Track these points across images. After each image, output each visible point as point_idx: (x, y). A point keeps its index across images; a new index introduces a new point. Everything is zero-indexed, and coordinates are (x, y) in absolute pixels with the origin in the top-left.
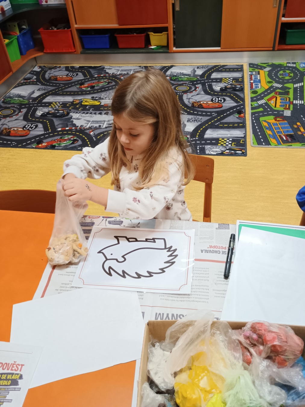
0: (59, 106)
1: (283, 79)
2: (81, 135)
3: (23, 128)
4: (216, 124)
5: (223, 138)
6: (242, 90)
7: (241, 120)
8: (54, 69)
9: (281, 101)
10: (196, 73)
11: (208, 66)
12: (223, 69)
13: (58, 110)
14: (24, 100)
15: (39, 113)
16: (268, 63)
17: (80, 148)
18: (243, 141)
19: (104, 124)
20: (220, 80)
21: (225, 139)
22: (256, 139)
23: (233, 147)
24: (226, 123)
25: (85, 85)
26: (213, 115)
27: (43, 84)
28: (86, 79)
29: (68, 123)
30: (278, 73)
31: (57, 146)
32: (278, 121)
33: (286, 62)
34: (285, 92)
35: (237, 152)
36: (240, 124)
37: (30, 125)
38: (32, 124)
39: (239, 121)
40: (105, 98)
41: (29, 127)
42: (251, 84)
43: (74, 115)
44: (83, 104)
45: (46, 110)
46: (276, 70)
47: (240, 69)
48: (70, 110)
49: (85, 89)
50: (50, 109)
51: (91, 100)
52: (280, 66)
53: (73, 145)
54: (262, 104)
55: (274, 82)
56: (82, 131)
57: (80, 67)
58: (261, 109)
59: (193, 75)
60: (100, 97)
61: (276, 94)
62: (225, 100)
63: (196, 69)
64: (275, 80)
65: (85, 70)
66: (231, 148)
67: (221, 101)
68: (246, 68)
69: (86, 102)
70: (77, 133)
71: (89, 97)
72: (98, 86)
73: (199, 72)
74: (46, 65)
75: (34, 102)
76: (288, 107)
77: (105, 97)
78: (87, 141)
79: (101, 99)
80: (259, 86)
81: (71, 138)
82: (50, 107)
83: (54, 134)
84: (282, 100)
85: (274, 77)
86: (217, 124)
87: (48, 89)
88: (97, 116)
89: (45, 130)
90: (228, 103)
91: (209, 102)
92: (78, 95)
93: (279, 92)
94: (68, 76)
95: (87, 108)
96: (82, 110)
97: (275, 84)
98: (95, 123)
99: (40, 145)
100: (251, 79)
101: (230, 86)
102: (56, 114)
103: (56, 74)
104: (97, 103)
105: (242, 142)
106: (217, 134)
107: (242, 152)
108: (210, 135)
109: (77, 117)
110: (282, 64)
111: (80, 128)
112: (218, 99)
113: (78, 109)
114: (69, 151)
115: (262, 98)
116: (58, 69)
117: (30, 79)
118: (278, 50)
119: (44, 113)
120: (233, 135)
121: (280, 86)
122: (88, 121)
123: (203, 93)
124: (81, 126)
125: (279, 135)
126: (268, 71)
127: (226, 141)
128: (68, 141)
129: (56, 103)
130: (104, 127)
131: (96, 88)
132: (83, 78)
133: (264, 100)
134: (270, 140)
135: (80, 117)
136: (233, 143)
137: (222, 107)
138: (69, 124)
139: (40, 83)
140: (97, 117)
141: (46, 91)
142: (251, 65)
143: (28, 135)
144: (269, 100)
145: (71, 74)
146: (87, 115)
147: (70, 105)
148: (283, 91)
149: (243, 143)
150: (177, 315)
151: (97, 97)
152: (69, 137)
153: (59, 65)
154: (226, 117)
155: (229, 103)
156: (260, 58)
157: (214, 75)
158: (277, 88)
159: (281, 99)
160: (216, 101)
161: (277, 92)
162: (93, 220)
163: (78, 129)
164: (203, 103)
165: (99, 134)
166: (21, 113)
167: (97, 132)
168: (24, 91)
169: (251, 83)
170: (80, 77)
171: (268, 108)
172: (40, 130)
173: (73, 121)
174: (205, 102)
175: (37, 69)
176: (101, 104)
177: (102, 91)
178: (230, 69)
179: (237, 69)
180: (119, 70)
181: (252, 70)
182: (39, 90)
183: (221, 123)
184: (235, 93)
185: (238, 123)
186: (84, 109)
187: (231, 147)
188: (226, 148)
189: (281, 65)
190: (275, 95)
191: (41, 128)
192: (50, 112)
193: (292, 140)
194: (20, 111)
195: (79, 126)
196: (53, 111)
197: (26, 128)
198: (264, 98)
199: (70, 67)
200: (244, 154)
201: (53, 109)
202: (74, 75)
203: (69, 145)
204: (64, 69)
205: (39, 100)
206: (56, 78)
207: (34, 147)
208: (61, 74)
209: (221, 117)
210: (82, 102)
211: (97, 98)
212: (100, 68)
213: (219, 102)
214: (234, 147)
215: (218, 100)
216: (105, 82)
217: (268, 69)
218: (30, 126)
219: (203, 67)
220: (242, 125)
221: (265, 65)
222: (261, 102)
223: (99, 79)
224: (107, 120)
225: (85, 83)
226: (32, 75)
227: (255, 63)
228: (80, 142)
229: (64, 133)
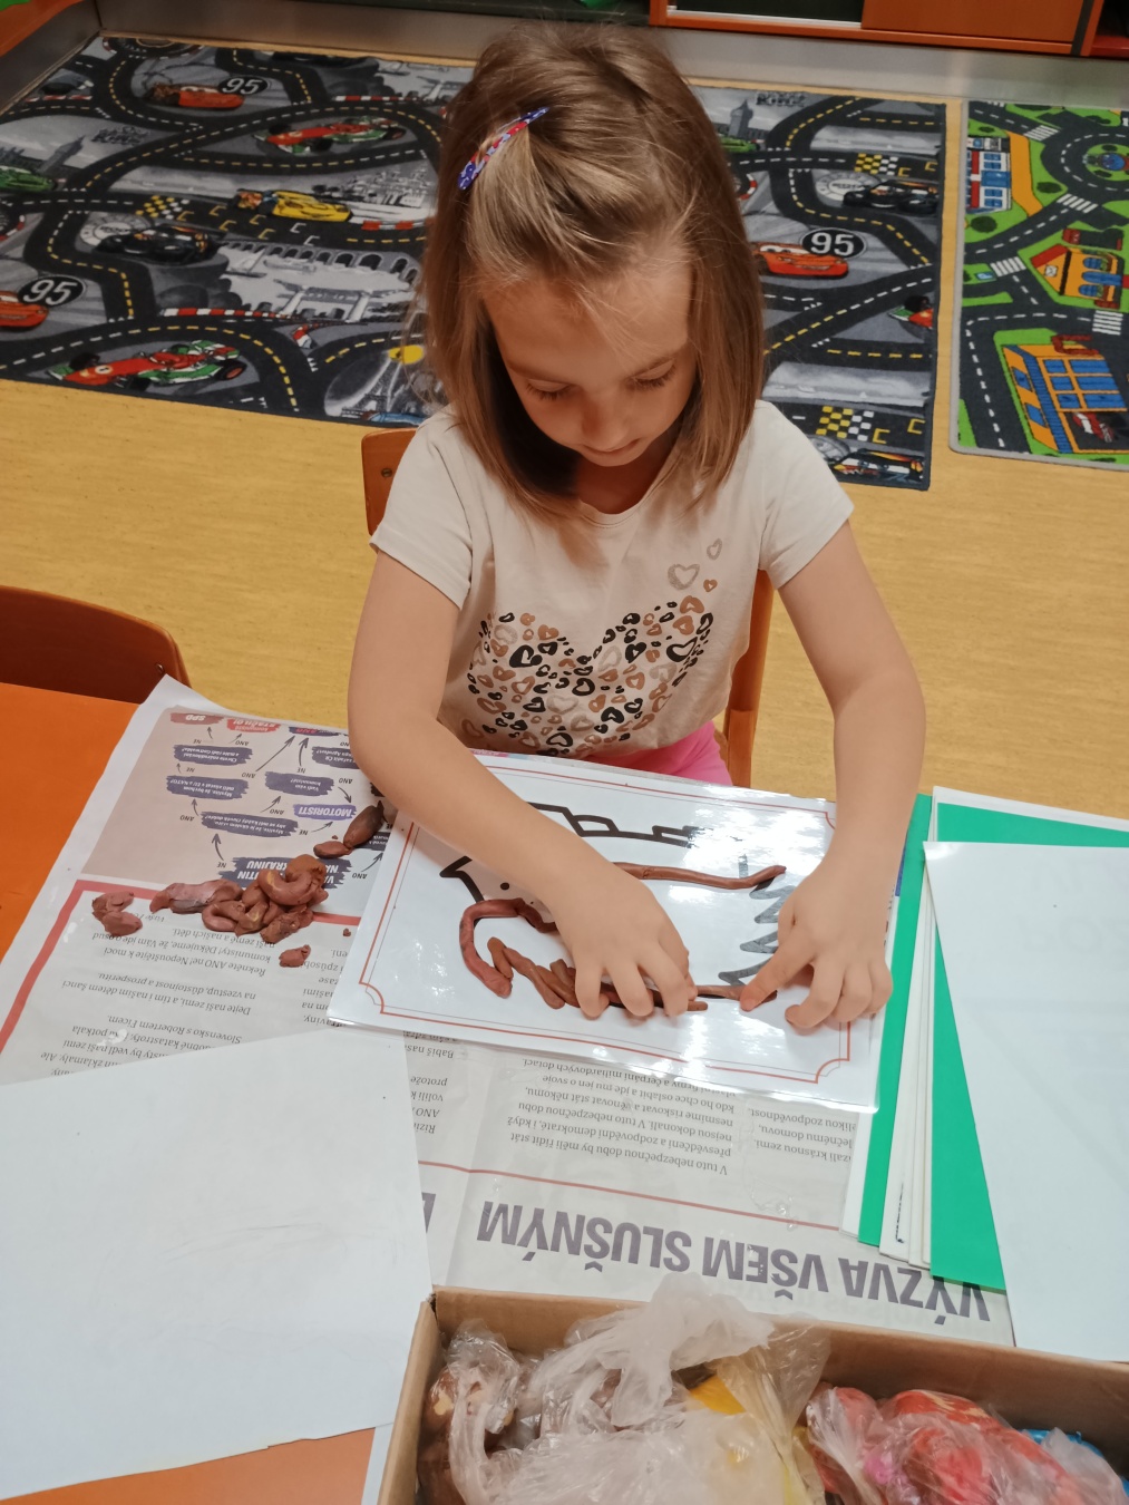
0: (176, 215)
1: (1101, 179)
2: (257, 346)
3: (20, 295)
4: (815, 346)
5: (838, 405)
6: (933, 208)
7: (918, 336)
8: (170, 56)
9: (1087, 270)
10: (752, 124)
11: (802, 98)
12: (863, 115)
13: (172, 232)
14: (35, 178)
15: (92, 236)
16: (1048, 108)
17: (251, 399)
18: (917, 426)
19: (355, 304)
20: (844, 161)
21: (848, 412)
22: (972, 420)
23: (876, 447)
24: (855, 344)
25: (291, 134)
26: (808, 304)
27: (118, 116)
28: (299, 108)
29: (208, 289)
30: (1085, 153)
31: (157, 384)
32: (1070, 352)
33: (1118, 110)
34: (1104, 234)
35: (892, 469)
36: (912, 353)
37: (51, 283)
38: (57, 281)
39: (909, 339)
40: (372, 195)
41: (44, 292)
42: (973, 190)
43: (238, 258)
44: (276, 211)
45: (122, 225)
46: (1077, 140)
47: (930, 120)
48: (222, 235)
49: (289, 150)
50: (139, 224)
51: (313, 201)
52: (1095, 124)
53: (221, 385)
54: (1010, 275)
55: (1064, 188)
56: (264, 326)
57: (278, 56)
58: (1003, 298)
59: (740, 131)
60: (351, 191)
61: (1070, 240)
62: (859, 245)
63: (752, 105)
64: (1067, 180)
65: (296, 71)
66: (866, 450)
67: (844, 248)
68: (956, 119)
69: (289, 204)
70: (242, 336)
71: (305, 185)
72: (344, 141)
73: (766, 119)
74: (137, 38)
75: (74, 190)
76: (1114, 297)
77: (370, 192)
78: (283, 370)
79: (352, 199)
80: (1004, 199)
81: (217, 352)
82: (139, 213)
83: (144, 329)
84: (1089, 267)
85: (1067, 169)
86: (821, 343)
87: (136, 138)
88: (330, 268)
89: (110, 312)
90: (872, 261)
91: (793, 250)
92: (260, 172)
93: (1082, 233)
94: (225, 90)
95: (293, 230)
96: (272, 238)
97: (1068, 196)
98: (321, 300)
99: (85, 374)
100: (973, 166)
101: (885, 188)
102: (163, 248)
103: (177, 76)
104: (334, 214)
105: (915, 428)
106: (816, 388)
107: (911, 469)
108: (787, 387)
109: (249, 265)
110: (1104, 117)
111: (258, 314)
112: (833, 239)
113: (252, 232)
114: (203, 407)
115: (1010, 252)
116: (186, 58)
117: (66, 88)
118: (1095, 56)
119: (111, 238)
120: (880, 395)
121: (1087, 207)
122: (290, 286)
123: (771, 207)
124: (262, 305)
125: (1065, 413)
126: (1044, 142)
127: (848, 418)
128: (201, 366)
129: (164, 198)
130: (357, 317)
131: (337, 149)
132: (286, 104)
133: (1017, 259)
134: (1027, 431)
135: (260, 269)
136: (878, 431)
137: (845, 274)
138: (213, 292)
139: (105, 111)
140: (333, 275)
141: (130, 146)
142: (979, 110)
143: (39, 324)
144: (1040, 260)
145: (235, 83)
146: (292, 261)
147: (223, 215)
148: (1098, 231)
149: (919, 432)
150: (580, 1219)
151: (335, 189)
152: (209, 348)
153: (190, 42)
154: (860, 320)
155: (876, 261)
156: (1015, 84)
157: (826, 139)
158: (1075, 215)
159: (1088, 263)
160: (822, 248)
161: (1073, 231)
162: (246, 737)
163: (248, 317)
164: (771, 251)
165: (333, 347)
166: (19, 230)
167: (327, 336)
168: (39, 139)
169: (970, 182)
170: (275, 96)
171: (1030, 295)
172: (87, 310)
173: (228, 283)
174: (778, 249)
175: (98, 50)
176: (353, 220)
177: (359, 167)
178: (890, 116)
179: (921, 119)
180: (436, 82)
181: (982, 129)
182: (100, 138)
183: (835, 344)
184: (903, 221)
185: (906, 349)
186: (283, 235)
187: (869, 447)
188: (847, 448)
189: (1097, 119)
190: (1065, 244)
191: (94, 299)
192: (139, 236)
193: (1115, 438)
194: (14, 224)
195: (254, 307)
196: (151, 232)
197: (33, 295)
198: (1020, 252)
199: (235, 53)
200: (919, 481)
201: (149, 225)
202: (250, 88)
203: (206, 382)
204: (211, 60)
205: (96, 182)
206: (175, 94)
207: (60, 377)
208: (196, 78)
209: (837, 317)
210: (273, 203)
211: (336, 195)
212: (360, 66)
213: (837, 251)
214: (881, 448)
215: (834, 246)
216: (377, 128)
217: (1045, 131)
218: (48, 289)
219: (782, 99)
220: (920, 356)
221: (1032, 115)
222: (1004, 268)
223: (353, 113)
224: (370, 291)
225: (294, 126)
226: (77, 75)
227: (996, 103)
228: (251, 375)
229: (189, 328)
